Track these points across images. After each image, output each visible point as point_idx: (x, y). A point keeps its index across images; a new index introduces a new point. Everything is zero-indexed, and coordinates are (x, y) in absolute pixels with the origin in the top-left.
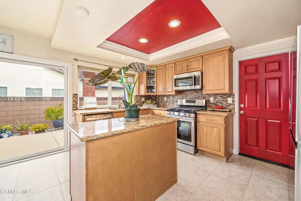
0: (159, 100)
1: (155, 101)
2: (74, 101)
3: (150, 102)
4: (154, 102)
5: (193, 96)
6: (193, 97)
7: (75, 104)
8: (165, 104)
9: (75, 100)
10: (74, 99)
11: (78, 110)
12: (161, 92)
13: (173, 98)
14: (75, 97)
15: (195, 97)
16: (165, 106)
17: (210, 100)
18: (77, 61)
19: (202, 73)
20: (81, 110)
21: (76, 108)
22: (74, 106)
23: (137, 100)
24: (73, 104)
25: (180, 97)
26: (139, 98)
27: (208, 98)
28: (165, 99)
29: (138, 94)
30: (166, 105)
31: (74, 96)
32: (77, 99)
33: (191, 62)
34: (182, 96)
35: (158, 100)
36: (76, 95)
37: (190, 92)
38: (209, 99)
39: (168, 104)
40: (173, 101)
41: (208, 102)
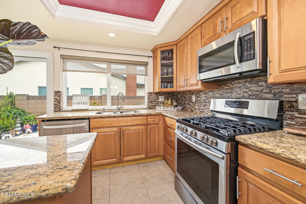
0: (186, 100)
1: (176, 102)
2: (56, 100)
3: (169, 103)
4: (175, 104)
5: (245, 92)
6: (246, 95)
7: (57, 104)
8: (193, 107)
9: (58, 98)
10: (56, 98)
11: (61, 111)
12: (182, 87)
13: (205, 95)
14: (57, 95)
15: (250, 93)
16: (193, 109)
17: (296, 101)
18: (59, 49)
19: (265, 23)
20: (65, 111)
21: (58, 109)
22: (56, 106)
23: (150, 100)
24: (55, 104)
25: (218, 95)
26: (154, 96)
27: (290, 96)
28: (194, 99)
29: (153, 91)
30: (195, 109)
31: (55, 93)
32: (60, 98)
33: (233, 7)
34: (221, 92)
35: (184, 99)
36: (59, 92)
37: (239, 83)
38: (294, 100)
39: (197, 107)
40: (205, 102)
41: (292, 107)
